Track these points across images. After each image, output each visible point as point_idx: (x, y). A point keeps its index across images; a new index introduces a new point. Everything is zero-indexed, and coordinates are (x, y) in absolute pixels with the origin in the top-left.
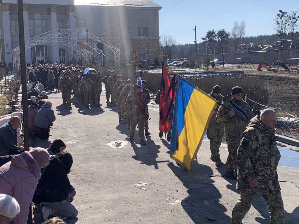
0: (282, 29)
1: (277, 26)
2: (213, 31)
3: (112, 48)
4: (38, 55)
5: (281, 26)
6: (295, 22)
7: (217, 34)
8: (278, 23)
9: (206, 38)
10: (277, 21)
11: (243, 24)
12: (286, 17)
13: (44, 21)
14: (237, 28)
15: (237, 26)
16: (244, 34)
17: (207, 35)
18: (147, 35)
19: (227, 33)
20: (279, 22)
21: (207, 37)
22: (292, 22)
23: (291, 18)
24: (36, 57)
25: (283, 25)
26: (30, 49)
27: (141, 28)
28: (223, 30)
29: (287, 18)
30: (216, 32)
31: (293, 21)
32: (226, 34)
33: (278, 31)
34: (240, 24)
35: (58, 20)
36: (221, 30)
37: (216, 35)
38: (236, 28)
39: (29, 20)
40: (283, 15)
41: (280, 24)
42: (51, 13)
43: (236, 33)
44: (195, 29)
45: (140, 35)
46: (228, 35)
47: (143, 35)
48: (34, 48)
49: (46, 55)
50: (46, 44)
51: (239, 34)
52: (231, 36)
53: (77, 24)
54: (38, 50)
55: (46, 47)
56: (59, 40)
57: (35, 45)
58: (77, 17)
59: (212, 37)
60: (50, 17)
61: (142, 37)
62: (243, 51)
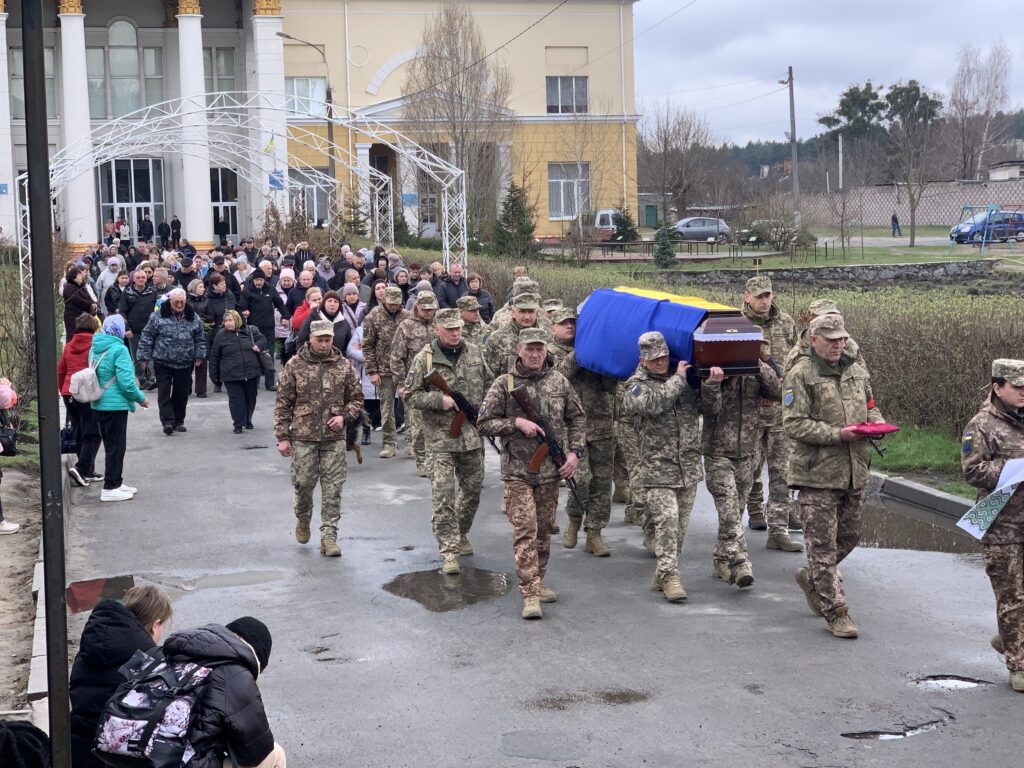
2: (869, 86)
3: (434, 169)
4: (124, 197)
7: (886, 102)
9: (837, 116)
13: (150, 55)
14: (974, 76)
15: (972, 66)
16: (1003, 98)
17: (843, 103)
18: (583, 108)
19: (931, 97)
21: (841, 113)
24: (117, 206)
26: (91, 173)
27: (556, 78)
28: (912, 82)
30: (882, 94)
32: (926, 98)
35: (207, 49)
36: (905, 84)
37: (881, 106)
38: (965, 75)
39: (87, 47)
42: (175, 23)
43: (970, 98)
44: (791, 79)
45: (552, 109)
46: (935, 104)
47: (566, 109)
48: (106, 167)
49: (159, 198)
50: (157, 152)
51: (983, 102)
52: (946, 110)
53: (287, 64)
54: (122, 175)
55: (157, 163)
56: (209, 134)
57: (113, 154)
58: (288, 37)
59: (865, 113)
60: (177, 36)
61: (560, 116)
62: (999, 175)
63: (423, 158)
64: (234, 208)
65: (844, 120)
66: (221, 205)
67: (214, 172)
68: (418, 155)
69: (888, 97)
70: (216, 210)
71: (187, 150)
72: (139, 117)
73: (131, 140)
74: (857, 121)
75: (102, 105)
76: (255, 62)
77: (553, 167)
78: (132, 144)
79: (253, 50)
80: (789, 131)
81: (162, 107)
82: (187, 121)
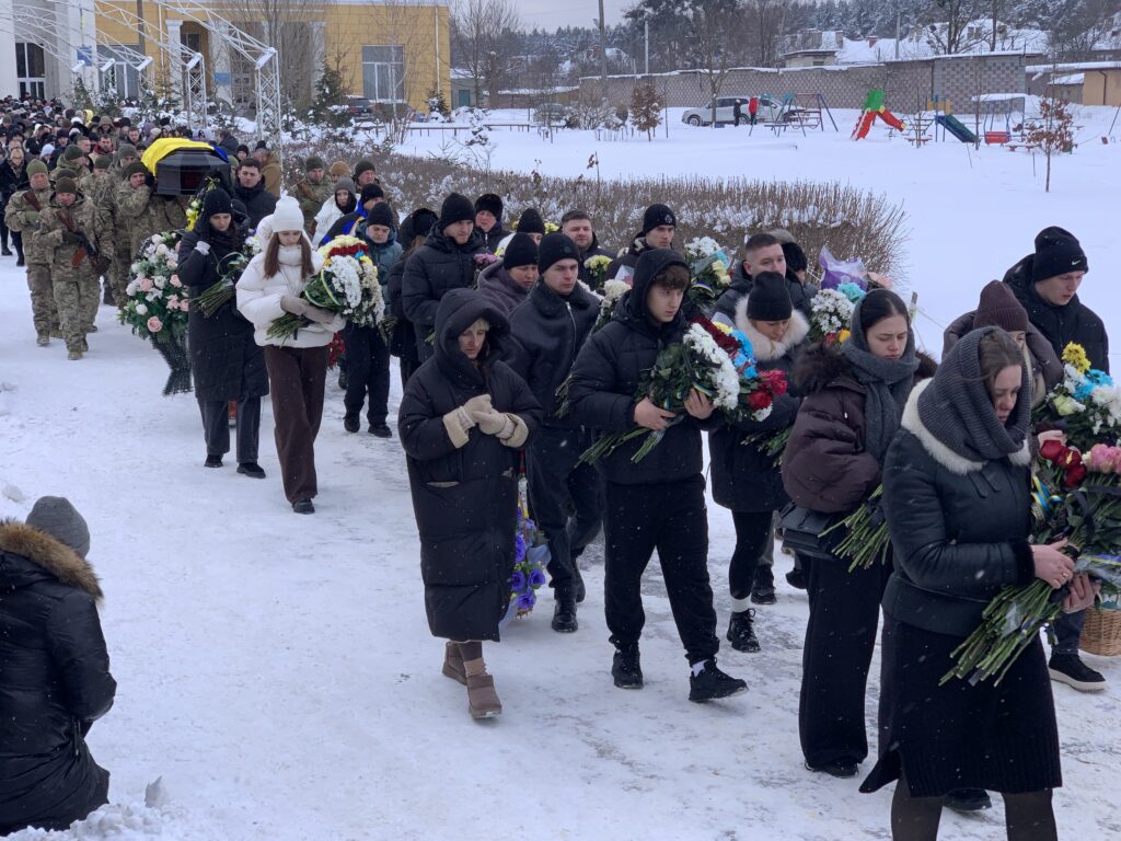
56: (14, 8)
63: (235, 36)
64: (41, 84)
65: (650, 10)
66: (28, 80)
67: (19, 47)
68: (230, 33)
70: (23, 85)
74: (662, 11)
77: (369, 53)
80: (598, 18)
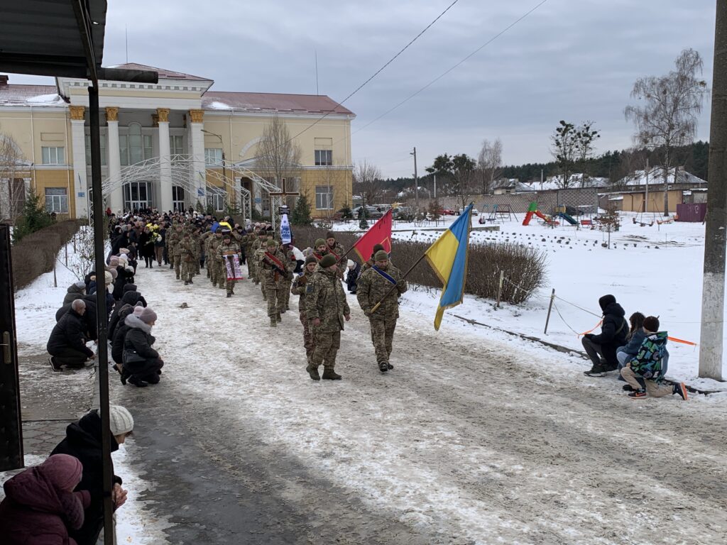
0: (565, 154)
1: (557, 148)
2: (446, 155)
3: (268, 188)
4: (135, 198)
5: (562, 148)
6: (588, 142)
7: (453, 162)
8: (558, 144)
9: (433, 168)
10: (557, 140)
11: (497, 144)
12: (572, 133)
13: (147, 139)
14: (488, 152)
15: (487, 148)
16: (499, 161)
17: (435, 163)
18: (330, 164)
19: (471, 161)
20: (560, 141)
21: (435, 167)
22: (582, 142)
23: (582, 135)
24: (132, 202)
25: (567, 147)
26: (121, 188)
27: (319, 151)
28: (464, 155)
29: (574, 134)
30: (452, 159)
31: (584, 140)
32: (469, 161)
33: (558, 157)
34: (492, 145)
35: (171, 137)
36: (461, 155)
37: (451, 164)
38: (484, 151)
39: (119, 135)
40: (566, 130)
41: (562, 145)
42: (158, 126)
43: (486, 160)
44: (415, 152)
45: (317, 163)
46: (473, 164)
47: (323, 164)
48: (127, 186)
49: (150, 199)
50: (149, 179)
51: (491, 163)
52: (477, 165)
53: (206, 143)
54: (134, 189)
55: (149, 184)
56: (172, 172)
57: (130, 180)
58: (206, 131)
59: (444, 167)
60: (158, 131)
61: (321, 167)
62: (498, 192)
63: (264, 183)
64: (183, 203)
65: (436, 170)
66: (177, 202)
67: (174, 188)
68: (261, 182)
69: (454, 160)
70: (175, 204)
71: (162, 179)
72: (142, 164)
73: (138, 173)
74: (442, 170)
75: (125, 160)
76: (191, 142)
77: (318, 189)
78: (139, 176)
79: (191, 137)
80: (414, 173)
81: (152, 160)
82: (162, 166)
